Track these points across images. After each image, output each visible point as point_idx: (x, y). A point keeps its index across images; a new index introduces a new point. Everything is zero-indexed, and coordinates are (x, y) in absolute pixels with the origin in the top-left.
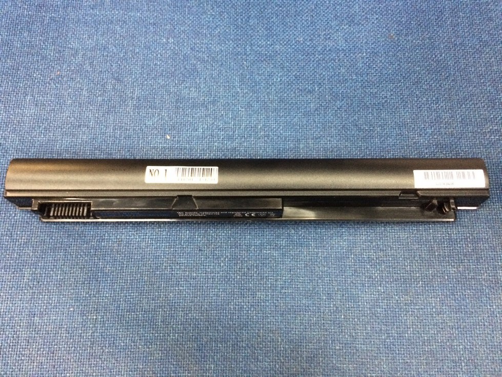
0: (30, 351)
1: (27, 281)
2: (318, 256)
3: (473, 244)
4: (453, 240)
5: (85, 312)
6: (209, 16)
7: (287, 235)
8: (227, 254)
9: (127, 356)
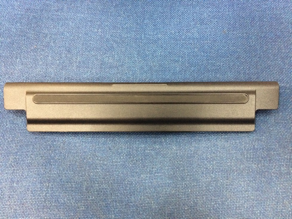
0: (10, 202)
1: (11, 162)
2: (177, 155)
3: (267, 152)
4: (256, 149)
5: (42, 182)
6: (122, 18)
7: (159, 142)
8: (125, 152)
9: (64, 208)
